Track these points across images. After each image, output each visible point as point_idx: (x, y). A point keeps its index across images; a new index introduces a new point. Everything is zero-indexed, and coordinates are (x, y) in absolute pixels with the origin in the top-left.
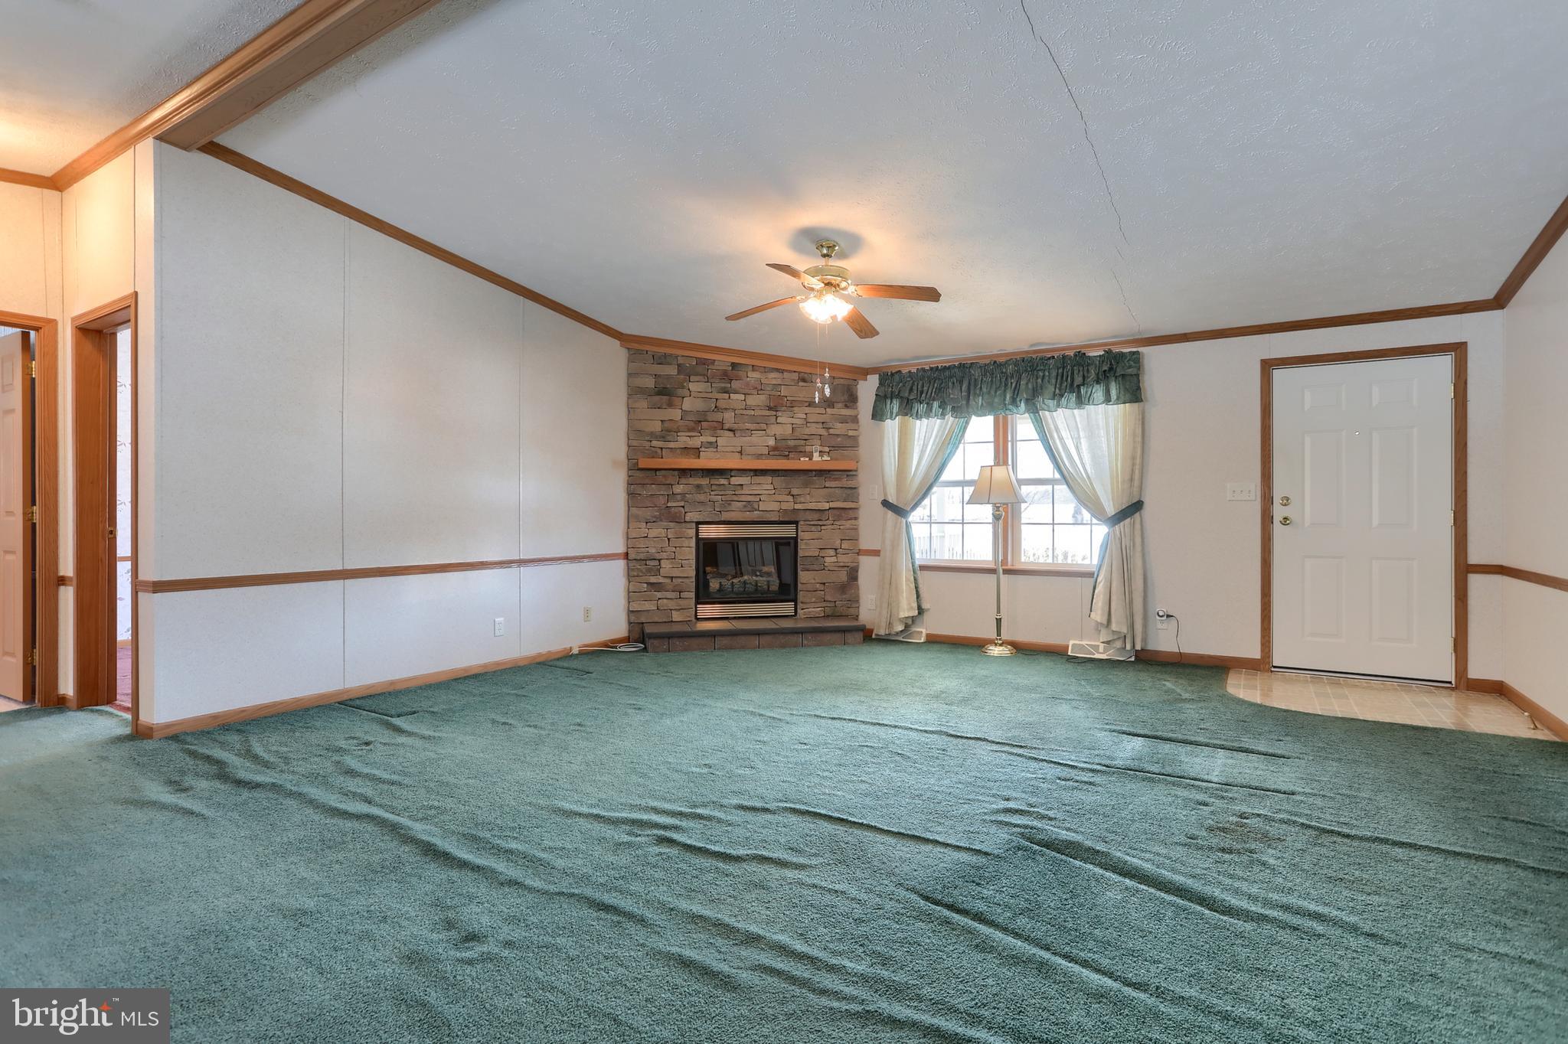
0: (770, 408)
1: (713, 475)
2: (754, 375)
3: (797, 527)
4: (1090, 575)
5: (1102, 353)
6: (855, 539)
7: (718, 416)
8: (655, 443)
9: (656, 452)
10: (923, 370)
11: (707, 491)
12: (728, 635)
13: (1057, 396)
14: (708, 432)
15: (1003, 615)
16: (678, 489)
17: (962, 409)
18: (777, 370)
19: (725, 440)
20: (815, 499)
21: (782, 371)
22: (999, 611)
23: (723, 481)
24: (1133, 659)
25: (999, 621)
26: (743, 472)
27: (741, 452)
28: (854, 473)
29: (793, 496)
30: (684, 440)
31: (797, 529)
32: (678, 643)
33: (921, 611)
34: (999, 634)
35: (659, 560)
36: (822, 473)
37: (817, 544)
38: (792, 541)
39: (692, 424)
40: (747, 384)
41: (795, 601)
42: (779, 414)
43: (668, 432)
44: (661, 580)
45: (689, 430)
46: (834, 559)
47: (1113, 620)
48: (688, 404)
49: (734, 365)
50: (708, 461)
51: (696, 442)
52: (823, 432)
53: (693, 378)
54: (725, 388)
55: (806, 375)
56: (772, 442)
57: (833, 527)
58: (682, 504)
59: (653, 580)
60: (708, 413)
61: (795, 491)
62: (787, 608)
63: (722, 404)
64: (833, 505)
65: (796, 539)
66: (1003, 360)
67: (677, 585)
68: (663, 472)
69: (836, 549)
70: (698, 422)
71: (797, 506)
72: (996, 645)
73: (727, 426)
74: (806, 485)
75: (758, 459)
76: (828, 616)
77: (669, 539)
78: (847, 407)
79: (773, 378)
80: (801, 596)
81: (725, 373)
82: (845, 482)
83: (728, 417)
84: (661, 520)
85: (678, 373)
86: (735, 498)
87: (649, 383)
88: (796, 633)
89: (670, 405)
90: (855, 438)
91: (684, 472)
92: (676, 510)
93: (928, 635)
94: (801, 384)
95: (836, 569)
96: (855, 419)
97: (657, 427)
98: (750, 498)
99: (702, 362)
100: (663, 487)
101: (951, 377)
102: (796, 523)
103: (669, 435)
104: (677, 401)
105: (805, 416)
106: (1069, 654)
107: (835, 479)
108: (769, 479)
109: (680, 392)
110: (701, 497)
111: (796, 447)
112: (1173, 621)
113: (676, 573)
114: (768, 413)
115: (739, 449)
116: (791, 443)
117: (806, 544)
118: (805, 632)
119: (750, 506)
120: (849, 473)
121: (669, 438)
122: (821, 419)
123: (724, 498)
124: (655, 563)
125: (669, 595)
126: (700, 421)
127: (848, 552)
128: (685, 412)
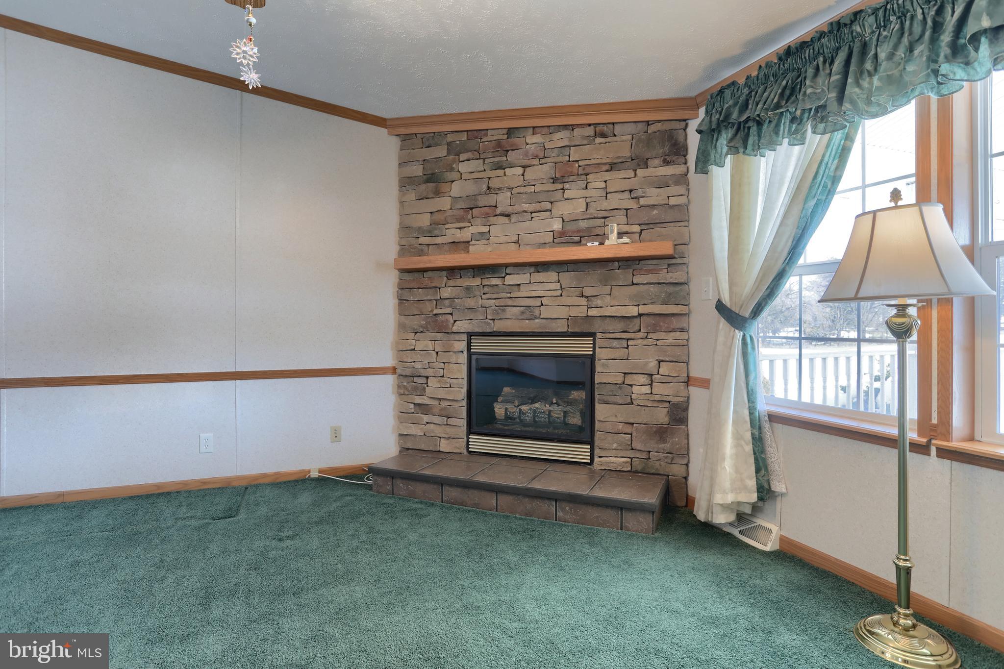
0: (555, 180)
1: (484, 272)
2: (534, 139)
3: (594, 340)
6: (685, 361)
7: (491, 200)
8: (423, 240)
9: (424, 249)
10: (768, 65)
11: (478, 293)
12: (458, 486)
14: (478, 221)
16: (446, 292)
18: (565, 127)
19: (500, 230)
20: (618, 302)
21: (571, 127)
22: (903, 547)
23: (495, 281)
26: (521, 267)
27: (518, 242)
28: (679, 261)
29: (587, 297)
30: (453, 233)
31: (594, 344)
32: (401, 485)
33: (765, 493)
35: (427, 377)
37: (623, 366)
38: (588, 361)
39: (461, 212)
40: (526, 154)
41: (591, 443)
42: (567, 186)
43: (437, 224)
44: (428, 401)
45: (459, 221)
46: (647, 389)
48: (456, 189)
49: (510, 132)
50: (478, 254)
51: (465, 235)
52: (632, 204)
53: (463, 157)
54: (498, 162)
55: (605, 126)
56: (557, 226)
57: (646, 342)
58: (449, 310)
59: (418, 400)
60: (479, 197)
61: (588, 291)
62: (581, 452)
63: (495, 184)
64: (643, 309)
65: (592, 358)
67: (445, 408)
68: (430, 274)
69: (651, 375)
70: (468, 210)
71: (593, 312)
73: (501, 210)
74: (604, 281)
75: (539, 248)
76: (636, 472)
77: (437, 353)
78: (666, 163)
79: (561, 138)
80: (599, 438)
81: (499, 143)
82: (666, 275)
83: (503, 200)
84: (428, 330)
85: (449, 153)
86: (510, 302)
87: (417, 170)
88: (547, 499)
89: (438, 193)
90: (684, 209)
91: (453, 271)
92: (444, 318)
93: (783, 540)
94: (598, 140)
95: (648, 404)
97: (426, 221)
98: (528, 302)
99: (474, 134)
100: (431, 291)
102: (592, 335)
103: (436, 229)
104: (446, 187)
105: (603, 185)
107: (649, 272)
108: (552, 275)
109: (449, 175)
110: (470, 302)
111: (589, 229)
113: (443, 393)
114: (552, 187)
115: (515, 238)
116: (583, 225)
117: (603, 365)
118: (560, 500)
119: (529, 312)
120: (675, 261)
121: (436, 232)
122: (626, 185)
123: (497, 302)
124: (424, 380)
125: (436, 419)
126: (471, 209)
127: (669, 379)
128: (455, 199)
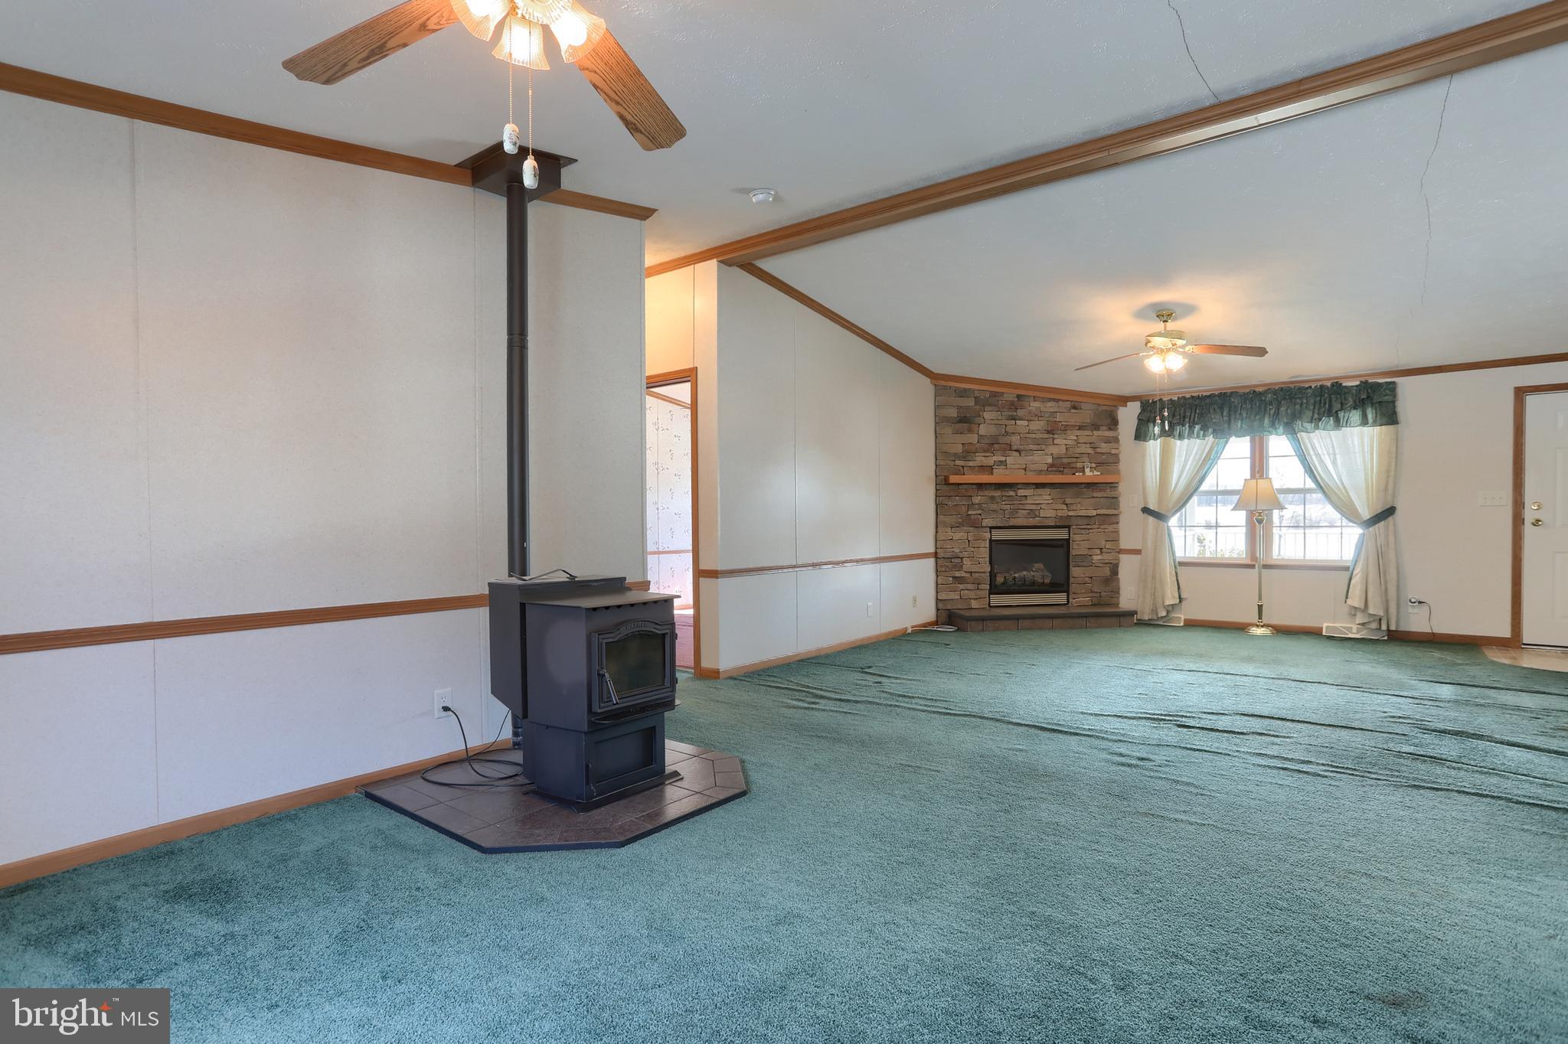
0: (1048, 432)
1: (1003, 488)
2: (1035, 405)
3: (1069, 530)
4: (1347, 569)
5: (1358, 383)
6: (1116, 540)
7: (1007, 439)
8: (958, 462)
9: (959, 470)
10: (1184, 397)
11: (998, 501)
12: (1028, 618)
13: (1316, 420)
14: (999, 453)
15: (1264, 602)
16: (976, 500)
17: (1223, 432)
18: (1054, 400)
19: (1012, 459)
20: (1085, 507)
21: (1057, 401)
22: (1260, 599)
23: (1012, 493)
24: (1386, 638)
25: (1260, 607)
26: (1027, 485)
27: (1025, 469)
28: (1116, 485)
29: (1066, 504)
30: (980, 459)
31: (1069, 532)
32: (990, 625)
33: (1181, 600)
34: (1260, 618)
35: (962, 558)
36: (1091, 485)
37: (1086, 544)
38: (1065, 542)
39: (986, 446)
40: (1030, 412)
41: (1067, 592)
42: (1056, 436)
43: (968, 453)
44: (964, 575)
45: (985, 451)
46: (1099, 557)
47: (1370, 604)
48: (983, 430)
49: (1019, 397)
50: (999, 475)
51: (990, 461)
52: (1090, 451)
53: (986, 408)
54: (1013, 416)
55: (1077, 404)
56: (1050, 460)
57: (1099, 530)
58: (980, 512)
59: (957, 574)
60: (999, 437)
61: (1068, 501)
62: (1061, 598)
63: (1010, 429)
64: (1099, 512)
65: (1068, 540)
66: (1261, 389)
67: (977, 578)
68: (965, 486)
69: (1101, 549)
70: (992, 444)
71: (1071, 513)
72: (1258, 626)
73: (1015, 447)
74: (1077, 496)
75: (1039, 475)
76: (1097, 604)
77: (969, 541)
78: (1110, 429)
79: (1050, 406)
80: (1073, 588)
81: (1012, 403)
82: (1108, 493)
83: (1015, 440)
84: (963, 526)
85: (976, 404)
86: (1021, 507)
87: (953, 413)
88: (1082, 617)
89: (970, 431)
90: (1116, 456)
91: (981, 486)
92: (975, 517)
93: (1185, 620)
94: (1072, 411)
95: (1100, 565)
96: (1116, 440)
97: (959, 449)
98: (1033, 507)
99: (994, 395)
100: (965, 499)
101: (1211, 404)
102: (1069, 527)
103: (969, 456)
104: (975, 427)
105: (1076, 438)
106: (1324, 634)
107: (1101, 491)
108: (1047, 491)
109: (977, 420)
110: (994, 507)
111: (1070, 463)
112: (1425, 608)
113: (975, 568)
114: (1046, 436)
115: (1024, 467)
116: (1065, 461)
117: (1077, 544)
118: (1089, 616)
119: (1032, 513)
120: (1113, 486)
121: (969, 458)
122: (1090, 439)
123: (1012, 507)
124: (959, 560)
125: (970, 586)
126: (993, 444)
127: (1111, 551)
128: (981, 437)
